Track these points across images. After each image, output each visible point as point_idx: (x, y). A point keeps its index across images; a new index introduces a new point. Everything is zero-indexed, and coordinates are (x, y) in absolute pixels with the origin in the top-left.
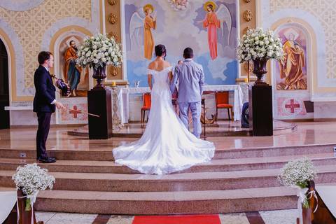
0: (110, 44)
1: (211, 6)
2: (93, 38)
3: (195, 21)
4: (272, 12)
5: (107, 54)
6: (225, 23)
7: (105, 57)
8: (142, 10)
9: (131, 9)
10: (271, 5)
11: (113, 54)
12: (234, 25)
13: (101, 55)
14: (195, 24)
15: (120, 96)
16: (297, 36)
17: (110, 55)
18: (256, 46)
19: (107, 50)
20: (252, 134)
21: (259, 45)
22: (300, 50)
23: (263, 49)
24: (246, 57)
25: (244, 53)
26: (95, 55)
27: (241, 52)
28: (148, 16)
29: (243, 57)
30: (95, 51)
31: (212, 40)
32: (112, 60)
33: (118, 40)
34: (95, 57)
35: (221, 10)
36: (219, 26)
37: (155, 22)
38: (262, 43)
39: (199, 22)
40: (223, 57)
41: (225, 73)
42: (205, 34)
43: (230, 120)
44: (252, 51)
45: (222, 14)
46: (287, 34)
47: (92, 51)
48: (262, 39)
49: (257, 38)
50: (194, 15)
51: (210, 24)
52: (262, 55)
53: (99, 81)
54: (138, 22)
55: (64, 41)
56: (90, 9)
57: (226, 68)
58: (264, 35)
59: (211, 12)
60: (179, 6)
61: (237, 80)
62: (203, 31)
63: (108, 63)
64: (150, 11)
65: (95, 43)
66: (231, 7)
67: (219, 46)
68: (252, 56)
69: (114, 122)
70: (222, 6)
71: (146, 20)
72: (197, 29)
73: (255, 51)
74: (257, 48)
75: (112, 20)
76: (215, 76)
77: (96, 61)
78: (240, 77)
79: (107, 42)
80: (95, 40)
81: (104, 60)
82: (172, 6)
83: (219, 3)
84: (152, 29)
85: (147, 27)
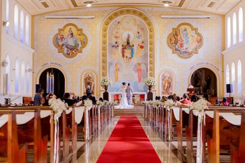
1: (139, 64)
3: (133, 69)
4: (160, 67)
6: (144, 70)
9: (111, 64)
12: (147, 71)
13: (107, 83)
16: (169, 75)
22: (170, 81)
23: (150, 83)
24: (146, 85)
27: (145, 83)
28: (117, 67)
36: (142, 71)
37: (119, 69)
39: (135, 69)
41: (144, 88)
42: (137, 74)
45: (143, 67)
46: (165, 75)
48: (150, 80)
50: (133, 67)
51: (139, 70)
53: (106, 90)
54: (113, 69)
55: (86, 75)
59: (139, 66)
60: (128, 64)
63: (109, 85)
66: (146, 65)
68: (148, 85)
70: (143, 64)
72: (134, 72)
73: (148, 83)
75: (104, 68)
76: (140, 89)
77: (106, 85)
82: (125, 63)
85: (116, 70)
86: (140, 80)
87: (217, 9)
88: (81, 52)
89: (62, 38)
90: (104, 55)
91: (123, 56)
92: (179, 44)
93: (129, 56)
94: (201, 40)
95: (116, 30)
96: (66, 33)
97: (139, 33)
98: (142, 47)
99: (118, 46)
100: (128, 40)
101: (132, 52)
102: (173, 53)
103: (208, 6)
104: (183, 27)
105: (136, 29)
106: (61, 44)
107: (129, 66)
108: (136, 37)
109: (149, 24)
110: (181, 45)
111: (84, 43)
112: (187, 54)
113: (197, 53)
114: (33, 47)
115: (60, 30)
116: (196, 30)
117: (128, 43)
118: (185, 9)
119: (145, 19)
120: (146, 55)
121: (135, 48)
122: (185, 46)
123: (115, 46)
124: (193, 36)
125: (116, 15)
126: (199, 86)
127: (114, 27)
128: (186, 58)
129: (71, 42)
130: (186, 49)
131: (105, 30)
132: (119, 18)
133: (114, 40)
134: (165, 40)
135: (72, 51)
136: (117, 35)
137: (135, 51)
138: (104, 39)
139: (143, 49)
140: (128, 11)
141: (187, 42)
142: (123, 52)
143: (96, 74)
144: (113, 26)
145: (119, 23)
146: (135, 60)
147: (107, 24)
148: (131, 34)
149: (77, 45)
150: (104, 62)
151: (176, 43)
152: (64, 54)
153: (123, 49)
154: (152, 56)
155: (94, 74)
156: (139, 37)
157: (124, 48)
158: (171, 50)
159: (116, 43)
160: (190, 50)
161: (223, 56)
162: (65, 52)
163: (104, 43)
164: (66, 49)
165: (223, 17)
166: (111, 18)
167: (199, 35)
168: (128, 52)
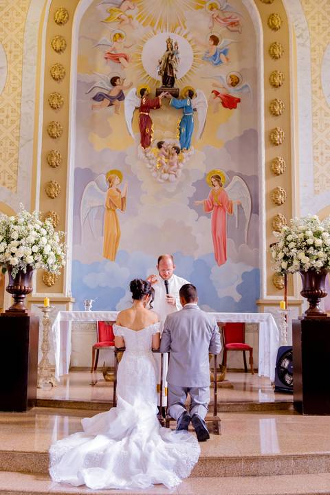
0: (44, 232)
1: (218, 178)
2: (13, 219)
4: (316, 192)
5: (35, 249)
6: (240, 206)
7: (33, 253)
8: (103, 179)
10: (316, 181)
11: (47, 250)
12: (255, 209)
13: (25, 251)
14: (191, 206)
15: (56, 326)
17: (41, 252)
18: (308, 247)
19: (36, 243)
20: (300, 409)
21: (313, 245)
23: (321, 254)
24: (289, 265)
25: (286, 258)
26: (14, 250)
27: (281, 255)
28: (114, 188)
29: (284, 265)
30: (15, 243)
31: (218, 233)
32: (45, 261)
33: (60, 225)
34: (13, 254)
35: (234, 185)
36: (231, 211)
37: (123, 200)
38: (319, 242)
39: (198, 202)
40: (236, 263)
41: (240, 289)
42: (207, 222)
43: (246, 371)
44: (302, 255)
45: (235, 192)
47: (8, 243)
48: (318, 234)
49: (310, 233)
51: (217, 206)
52: (320, 264)
53: (17, 299)
54: (96, 197)
56: (16, 172)
57: (240, 281)
58: (321, 228)
59: (217, 187)
60: (166, 176)
61: (261, 301)
62: (205, 217)
63: (37, 265)
64: (117, 181)
65: (16, 227)
66: (252, 182)
67: (230, 243)
68: (302, 265)
69: (42, 373)
70: (236, 179)
71: (109, 195)
72: (193, 214)
73: (307, 255)
74: (311, 250)
75: (52, 192)
76: (222, 293)
77: (15, 261)
78: (265, 296)
79: (38, 227)
80: (16, 224)
81: (30, 260)
82: (154, 174)
83: (231, 174)
84: (118, 211)
85: (110, 207)
86: (221, 255)
90: (54, 132)
91: (145, 140)
93: (172, 140)
95: (113, 27)
97: (215, 40)
98: (230, 103)
99: (121, 97)
101: (186, 123)
105: (203, 23)
107: (172, 189)
108: (205, 58)
121: (202, 102)
123: (111, 96)
127: (106, 16)
131: (62, 20)
133: (105, 71)
136: (120, 49)
138: (58, 58)
139: (235, 113)
142: (145, 125)
144: (100, 7)
150: (54, 162)
153: (143, 108)
154: (280, 140)
156: (215, 59)
157: (148, 106)
159: (113, 81)
163: (57, 75)
168: (165, 125)
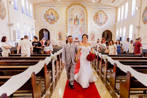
1: (81, 28)
9: (69, 27)
10: (90, 28)
12: (85, 31)
22: (94, 35)
46: (92, 33)
50: (79, 29)
51: (81, 30)
54: (70, 29)
66: (84, 28)
72: (79, 31)
75: (66, 29)
82: (76, 27)
85: (72, 30)
87: (115, 4)
88: (56, 22)
89: (48, 15)
90: (66, 24)
91: (75, 24)
92: (98, 20)
93: (77, 24)
94: (107, 18)
95: (71, 12)
96: (49, 13)
97: (81, 14)
98: (82, 20)
100: (77, 17)
101: (78, 22)
102: (96, 23)
103: (112, 3)
104: (100, 12)
105: (80, 12)
106: (47, 18)
107: (77, 29)
109: (86, 10)
110: (99, 20)
111: (58, 18)
112: (101, 24)
113: (105, 24)
114: (35, 19)
115: (47, 11)
116: (105, 13)
117: (77, 18)
118: (101, 4)
119: (84, 8)
120: (84, 24)
121: (80, 21)
122: (100, 21)
124: (104, 16)
125: (71, 5)
126: (104, 37)
128: (101, 26)
129: (52, 17)
130: (101, 21)
131: (67, 12)
132: (73, 7)
133: (71, 17)
134: (92, 18)
135: (53, 21)
137: (80, 22)
138: (66, 16)
139: (83, 21)
140: (77, 4)
141: (101, 19)
142: (75, 22)
143: (63, 31)
144: (70, 10)
145: (73, 9)
146: (80, 26)
147: (68, 9)
148: (78, 14)
149: (54, 19)
150: (66, 26)
151: (97, 19)
152: (49, 22)
154: (87, 25)
155: (62, 32)
156: (81, 16)
158: (94, 22)
160: (102, 22)
161: (115, 25)
162: (50, 22)
163: (66, 18)
164: (50, 20)
165: (117, 8)
166: (69, 7)
167: (106, 16)
168: (76, 22)
